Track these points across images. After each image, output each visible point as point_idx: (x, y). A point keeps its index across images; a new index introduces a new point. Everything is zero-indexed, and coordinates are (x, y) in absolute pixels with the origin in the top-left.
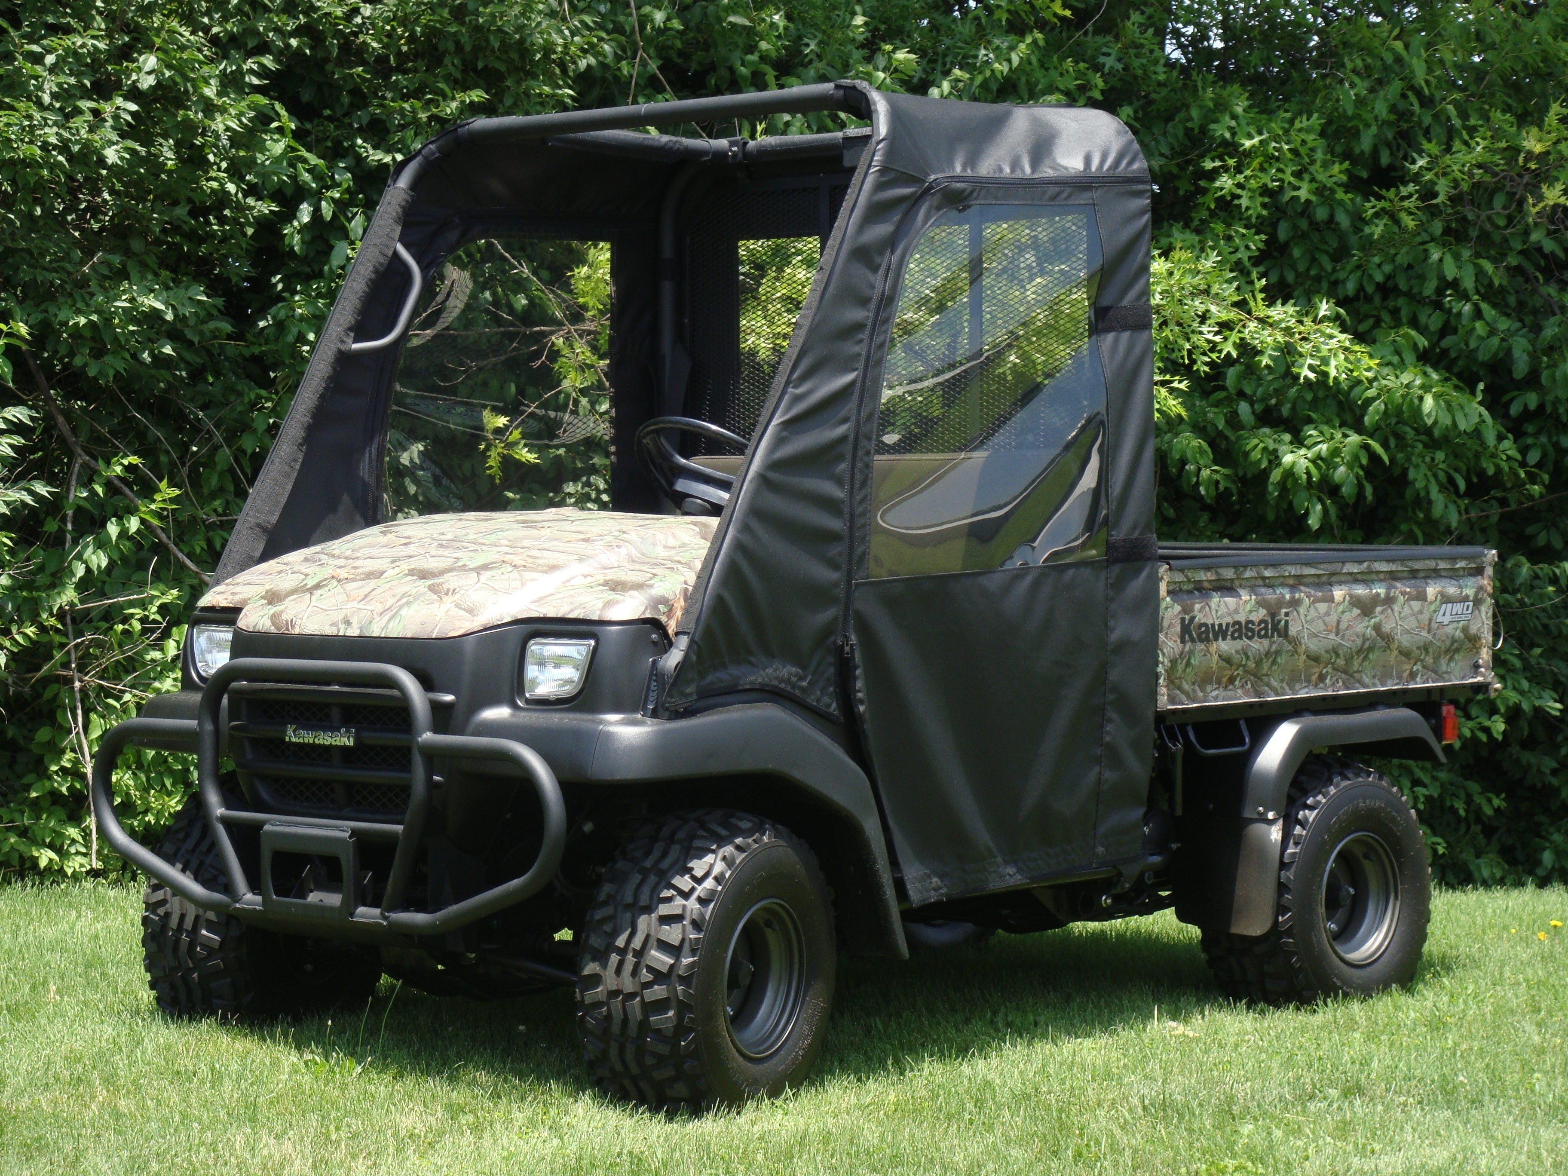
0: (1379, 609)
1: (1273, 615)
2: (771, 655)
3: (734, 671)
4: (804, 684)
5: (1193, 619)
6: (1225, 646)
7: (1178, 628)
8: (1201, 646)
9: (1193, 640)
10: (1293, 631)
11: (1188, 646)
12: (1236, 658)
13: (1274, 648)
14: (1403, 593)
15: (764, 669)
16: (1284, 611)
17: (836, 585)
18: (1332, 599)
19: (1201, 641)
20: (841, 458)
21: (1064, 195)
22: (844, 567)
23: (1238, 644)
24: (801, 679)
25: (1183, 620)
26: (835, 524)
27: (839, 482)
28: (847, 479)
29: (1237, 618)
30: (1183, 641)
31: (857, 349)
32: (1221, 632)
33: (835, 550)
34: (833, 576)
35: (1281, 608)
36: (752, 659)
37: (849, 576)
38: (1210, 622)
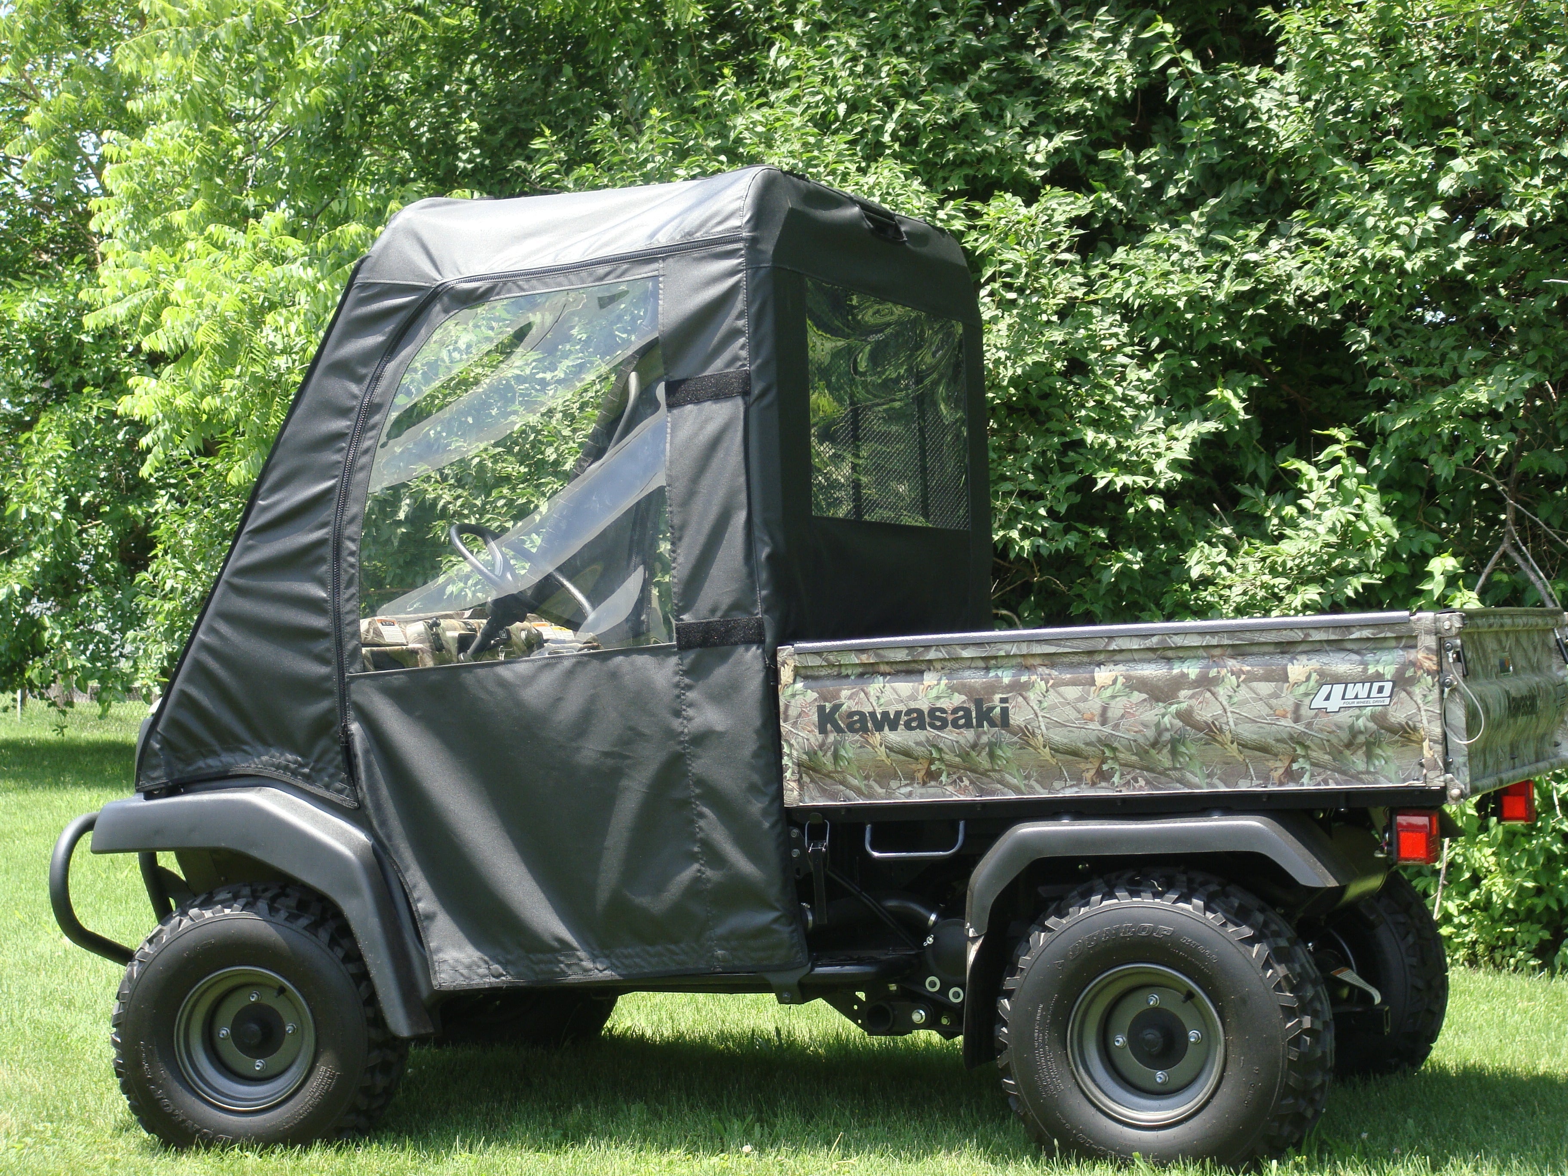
0: (1184, 693)
1: (979, 703)
2: (266, 744)
3: (227, 758)
4: (306, 770)
5: (837, 708)
6: (897, 737)
7: (815, 718)
8: (850, 737)
9: (839, 730)
10: (1017, 718)
11: (831, 738)
12: (920, 751)
13: (985, 739)
14: (1237, 674)
15: (259, 757)
16: (997, 697)
17: (327, 678)
18: (1093, 683)
19: (855, 731)
20: (321, 560)
21: (619, 272)
22: (334, 661)
23: (920, 735)
24: (301, 766)
25: (821, 709)
26: (319, 622)
27: (322, 583)
28: (329, 579)
29: (913, 705)
30: (823, 730)
31: (337, 457)
32: (889, 721)
33: (322, 646)
34: (324, 670)
35: (994, 693)
36: (246, 748)
37: (341, 670)
38: (867, 709)
